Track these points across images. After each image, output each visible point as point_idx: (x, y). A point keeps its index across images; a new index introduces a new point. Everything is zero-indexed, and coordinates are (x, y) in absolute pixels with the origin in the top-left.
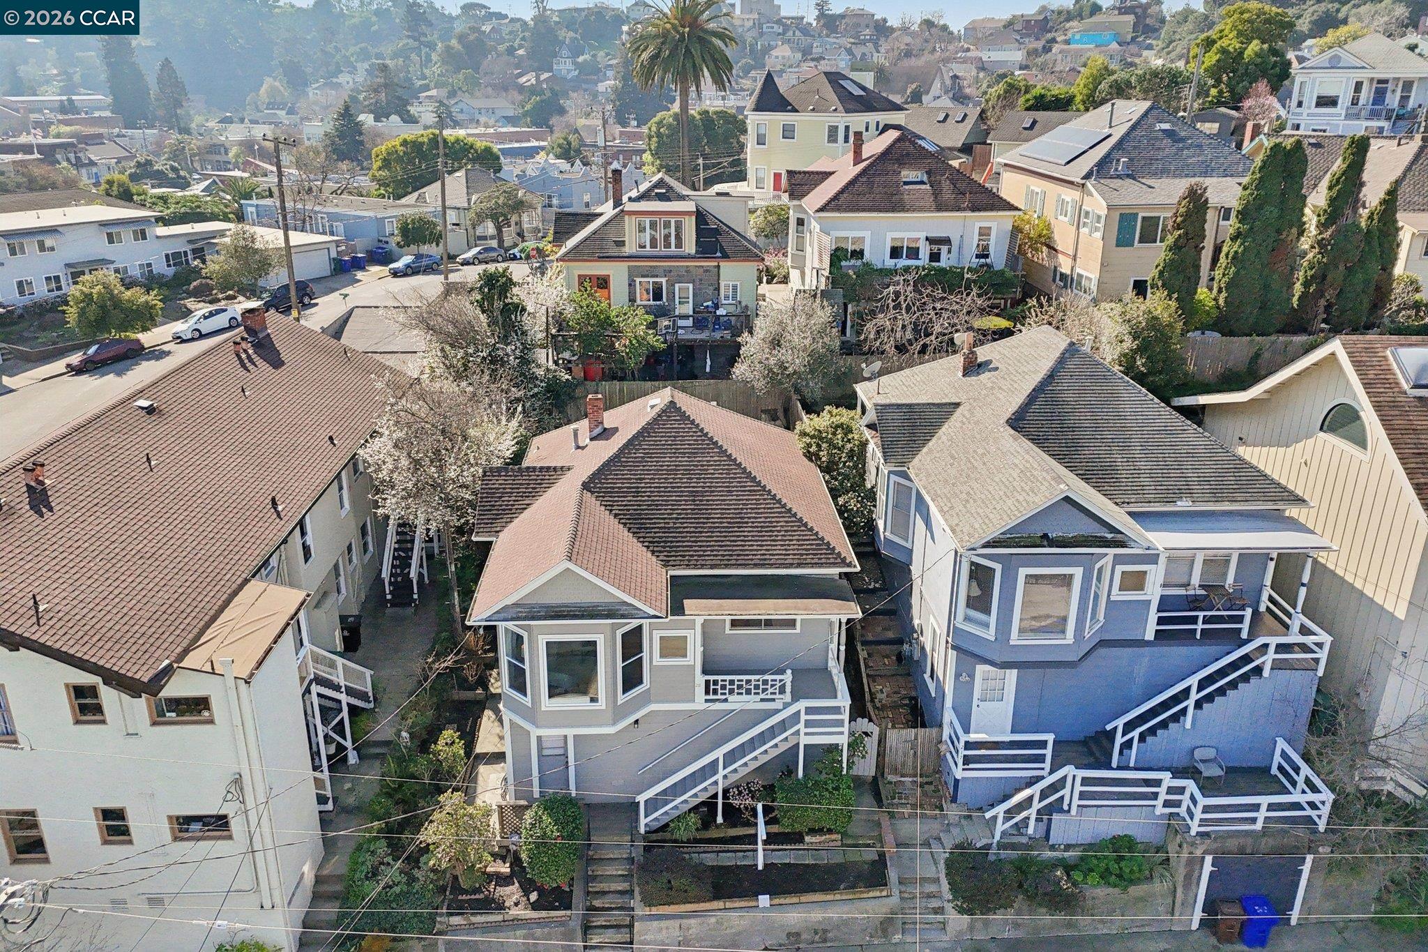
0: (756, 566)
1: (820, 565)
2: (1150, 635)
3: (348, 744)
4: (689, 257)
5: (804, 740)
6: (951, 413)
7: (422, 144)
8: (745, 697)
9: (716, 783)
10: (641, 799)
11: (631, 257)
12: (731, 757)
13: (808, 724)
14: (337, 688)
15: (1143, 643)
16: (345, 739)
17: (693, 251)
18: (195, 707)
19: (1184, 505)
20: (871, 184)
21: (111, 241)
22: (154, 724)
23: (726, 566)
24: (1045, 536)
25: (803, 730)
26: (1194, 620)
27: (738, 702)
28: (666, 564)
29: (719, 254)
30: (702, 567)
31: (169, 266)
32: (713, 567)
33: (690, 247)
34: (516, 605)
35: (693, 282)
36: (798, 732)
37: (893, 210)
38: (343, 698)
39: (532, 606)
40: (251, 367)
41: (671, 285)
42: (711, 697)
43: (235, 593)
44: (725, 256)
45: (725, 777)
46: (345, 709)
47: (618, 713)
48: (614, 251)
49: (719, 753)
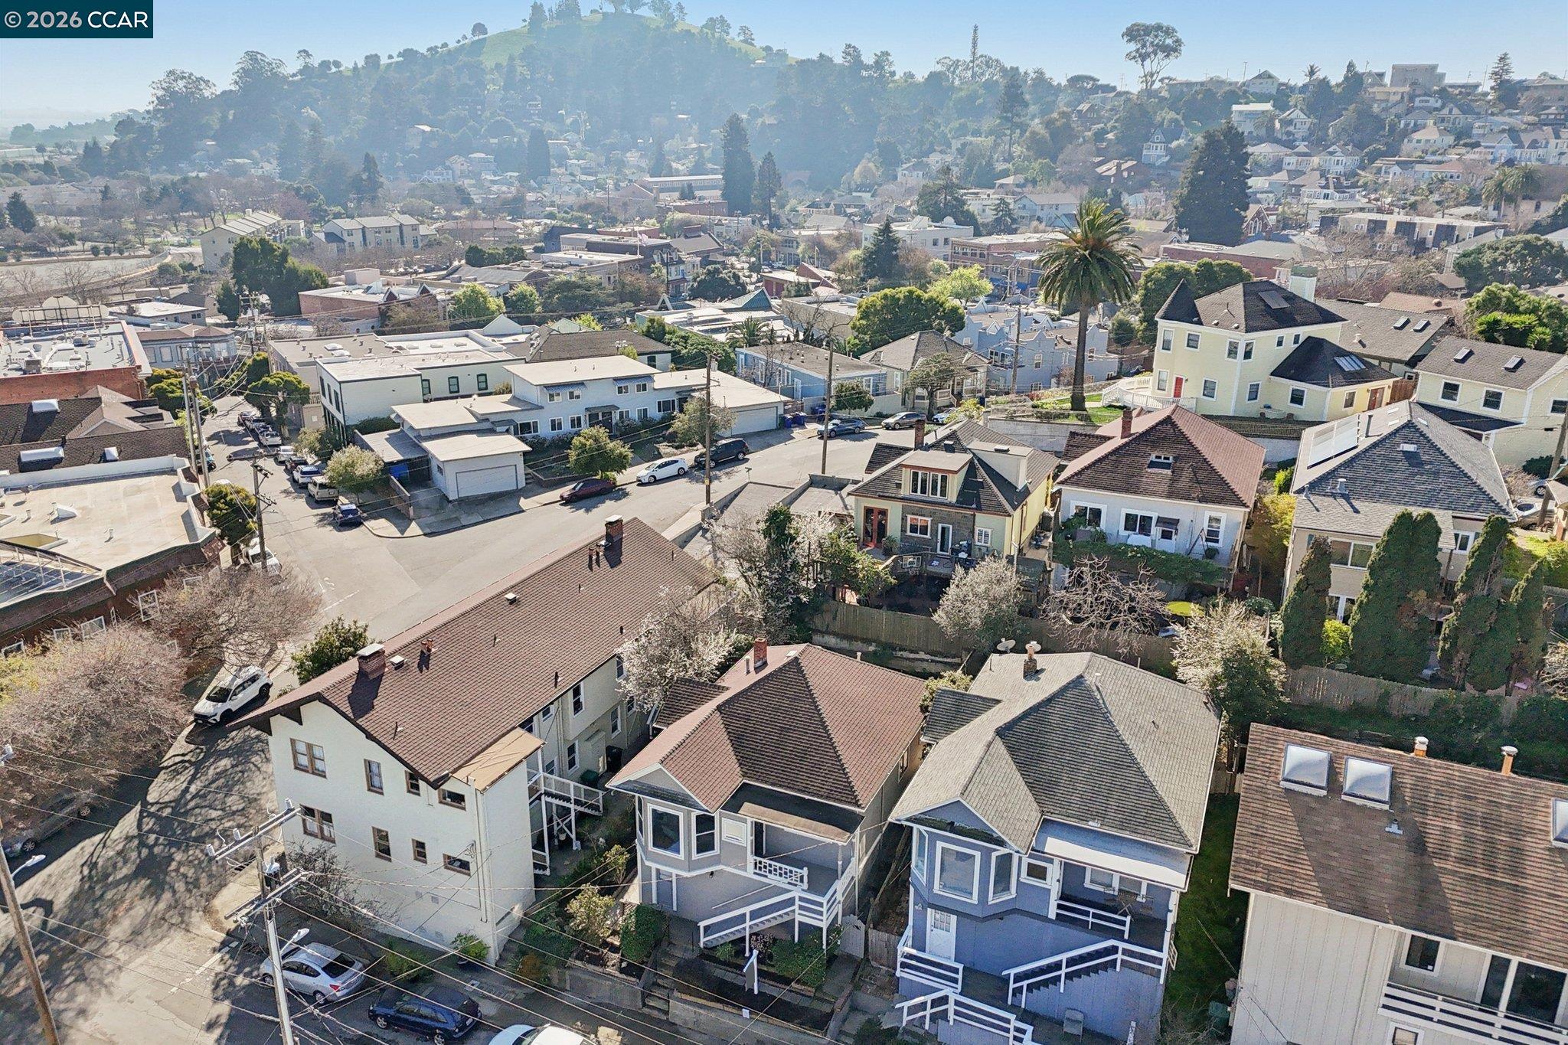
0: (799, 791)
1: (840, 801)
2: (1052, 915)
3: (573, 836)
4: (950, 505)
5: (798, 918)
6: (990, 707)
7: (899, 299)
8: (778, 878)
9: (744, 929)
10: (702, 924)
11: (903, 499)
12: (754, 915)
13: (801, 907)
14: (568, 800)
15: (1046, 919)
16: (571, 832)
17: (954, 500)
18: (457, 799)
19: (1093, 825)
20: (1117, 463)
21: (620, 392)
22: (441, 802)
23: (781, 786)
24: (952, 823)
25: (797, 911)
26: (1087, 914)
27: (773, 880)
28: (745, 775)
29: (974, 506)
30: (766, 782)
31: (660, 411)
32: (773, 784)
33: (952, 496)
34: (635, 781)
35: (953, 524)
36: (794, 911)
37: (1127, 491)
38: (572, 806)
39: (643, 785)
40: (595, 566)
41: (935, 523)
42: (757, 871)
43: (504, 735)
44: (979, 509)
45: (750, 927)
46: (573, 814)
47: (692, 865)
48: (892, 492)
49: (747, 910)
